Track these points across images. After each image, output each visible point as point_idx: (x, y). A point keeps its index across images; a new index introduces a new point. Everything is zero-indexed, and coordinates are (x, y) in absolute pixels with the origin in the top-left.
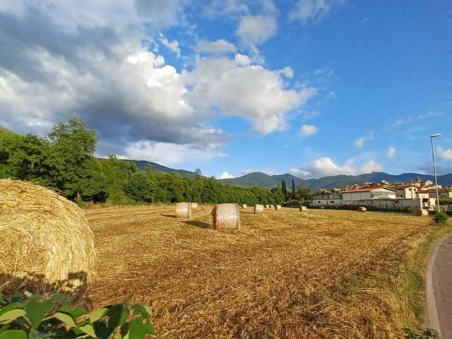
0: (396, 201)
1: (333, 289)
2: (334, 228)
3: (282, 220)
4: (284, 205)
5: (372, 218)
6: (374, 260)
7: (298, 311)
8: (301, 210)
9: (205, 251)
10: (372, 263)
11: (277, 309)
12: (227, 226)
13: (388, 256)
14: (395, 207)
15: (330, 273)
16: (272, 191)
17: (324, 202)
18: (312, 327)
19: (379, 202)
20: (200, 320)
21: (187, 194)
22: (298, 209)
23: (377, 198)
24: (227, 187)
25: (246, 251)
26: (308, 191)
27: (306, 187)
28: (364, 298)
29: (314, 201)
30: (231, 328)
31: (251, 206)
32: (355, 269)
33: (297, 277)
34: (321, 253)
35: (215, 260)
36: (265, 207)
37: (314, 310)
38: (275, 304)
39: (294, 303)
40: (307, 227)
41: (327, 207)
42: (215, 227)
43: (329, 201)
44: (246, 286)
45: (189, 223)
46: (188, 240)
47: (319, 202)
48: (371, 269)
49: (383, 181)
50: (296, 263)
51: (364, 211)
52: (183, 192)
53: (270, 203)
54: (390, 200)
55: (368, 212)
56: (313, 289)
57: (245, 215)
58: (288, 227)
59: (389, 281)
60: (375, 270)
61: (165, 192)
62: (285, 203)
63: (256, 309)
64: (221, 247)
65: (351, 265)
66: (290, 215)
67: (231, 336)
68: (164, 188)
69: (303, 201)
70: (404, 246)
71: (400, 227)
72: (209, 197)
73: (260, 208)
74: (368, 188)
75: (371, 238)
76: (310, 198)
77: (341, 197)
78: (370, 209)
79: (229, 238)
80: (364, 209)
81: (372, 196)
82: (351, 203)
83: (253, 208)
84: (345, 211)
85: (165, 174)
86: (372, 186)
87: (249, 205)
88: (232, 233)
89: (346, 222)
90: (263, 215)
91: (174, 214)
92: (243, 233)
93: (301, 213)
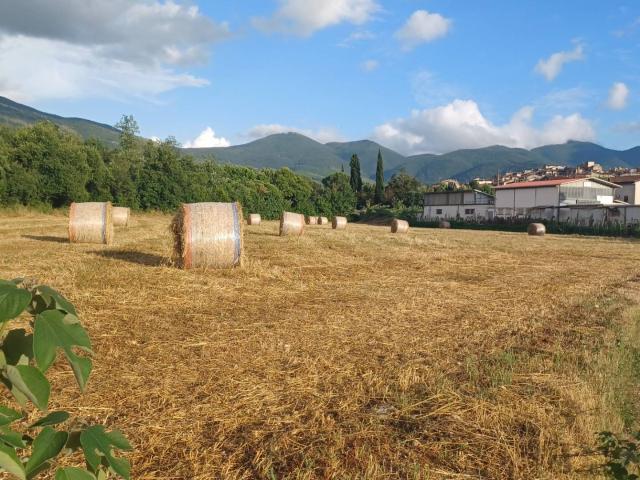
0: (614, 210)
1: (460, 377)
2: (470, 267)
3: (347, 249)
4: (353, 219)
5: (556, 247)
6: (552, 327)
7: (382, 417)
8: (394, 230)
9: (156, 313)
10: (548, 331)
11: (335, 415)
12: (210, 260)
13: (582, 317)
14: (609, 224)
15: (456, 350)
16: (324, 181)
17: (450, 211)
18: (411, 443)
19: (576, 211)
20: (154, 441)
21: (99, 184)
22: (389, 228)
23: (573, 202)
24: (208, 169)
25: (263, 311)
26: (415, 184)
27: (410, 175)
28: (524, 391)
29: (426, 209)
30: (229, 451)
31: (272, 218)
32: (511, 342)
33: (381, 358)
34: (438, 314)
35: (183, 329)
36: (307, 221)
37: (417, 412)
38: (330, 406)
39: (373, 402)
40: (408, 263)
41: (457, 224)
42: (180, 262)
43: (462, 209)
44: (262, 376)
45: (108, 254)
46: (109, 290)
47: (439, 212)
48: (545, 341)
49: (590, 164)
50: (381, 332)
51: (540, 234)
52: (87, 178)
53: (320, 212)
54: (602, 207)
55: (549, 236)
56: (416, 378)
57: (258, 238)
58: (363, 263)
59: (581, 362)
60: (552, 343)
61: (33, 177)
62: (357, 212)
63: (288, 416)
64: (199, 304)
65: (501, 336)
66: (368, 239)
67: (230, 465)
68: (28, 165)
69: (402, 208)
70: (617, 301)
71: (615, 265)
72: (161, 195)
73: (293, 221)
74: (553, 178)
75: (551, 284)
76: (420, 200)
77: (491, 200)
78: (554, 228)
79: (217, 285)
80: (541, 228)
81: (562, 197)
82: (513, 214)
83: (277, 224)
84: (497, 233)
85: (31, 126)
86: (565, 174)
87: (265, 217)
88: (224, 275)
89: (496, 256)
90: (303, 238)
91: (64, 235)
92: (252, 274)
93: (395, 236)
